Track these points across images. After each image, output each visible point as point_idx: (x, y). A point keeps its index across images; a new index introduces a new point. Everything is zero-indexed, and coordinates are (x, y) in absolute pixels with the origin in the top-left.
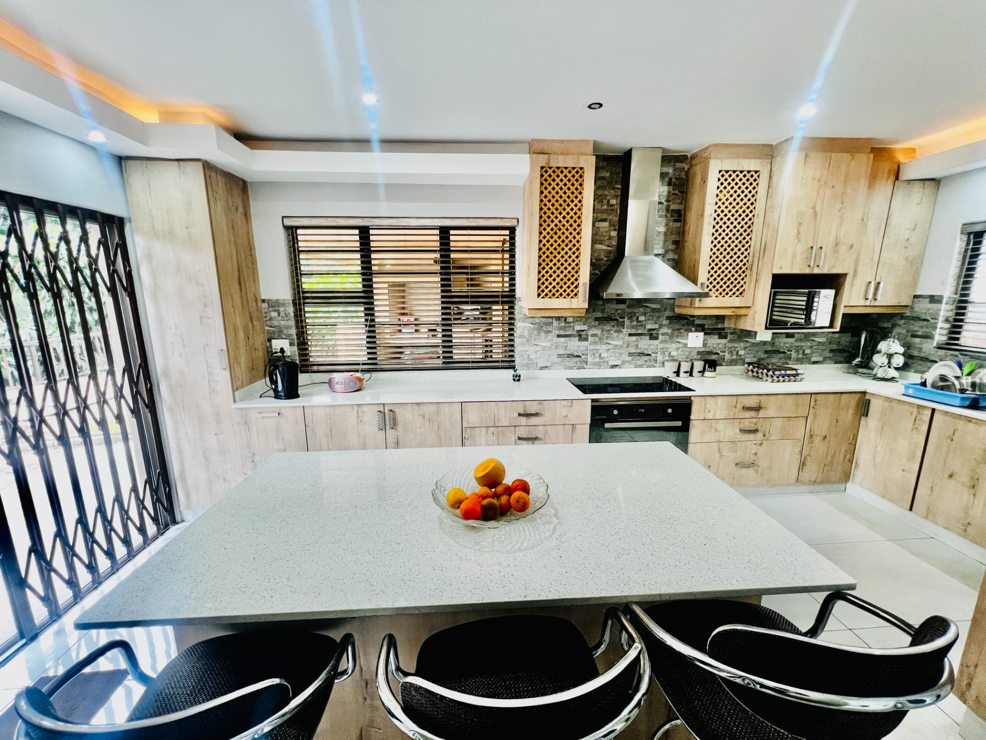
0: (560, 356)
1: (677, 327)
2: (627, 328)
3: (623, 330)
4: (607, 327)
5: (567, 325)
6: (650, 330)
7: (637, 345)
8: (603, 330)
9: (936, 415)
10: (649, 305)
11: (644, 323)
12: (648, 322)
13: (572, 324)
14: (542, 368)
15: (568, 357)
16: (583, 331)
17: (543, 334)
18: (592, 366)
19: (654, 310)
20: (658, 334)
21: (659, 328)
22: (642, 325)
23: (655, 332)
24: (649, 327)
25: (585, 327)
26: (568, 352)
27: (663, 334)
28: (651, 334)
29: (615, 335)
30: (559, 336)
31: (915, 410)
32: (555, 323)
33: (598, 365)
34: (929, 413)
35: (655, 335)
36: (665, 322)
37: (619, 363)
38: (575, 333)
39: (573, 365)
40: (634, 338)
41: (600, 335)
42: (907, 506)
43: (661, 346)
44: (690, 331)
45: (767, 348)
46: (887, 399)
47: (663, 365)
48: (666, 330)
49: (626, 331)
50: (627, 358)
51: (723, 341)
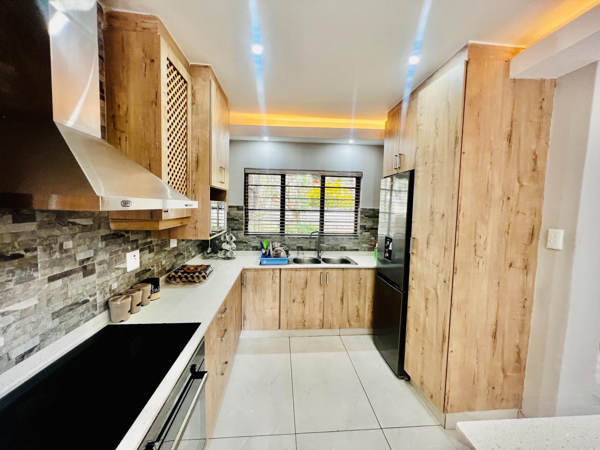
1: (115, 248)
2: (44, 268)
3: (35, 275)
6: (83, 261)
7: (66, 293)
9: (282, 272)
10: (78, 221)
11: (73, 252)
12: (79, 249)
19: (84, 228)
20: (94, 265)
21: (95, 255)
22: (70, 257)
23: (90, 262)
24: (81, 256)
27: (100, 263)
28: (85, 267)
31: (271, 272)
34: (278, 272)
35: (89, 268)
36: (101, 245)
40: (59, 283)
42: (277, 328)
43: (99, 281)
44: (127, 251)
45: (176, 253)
46: (256, 270)
47: (107, 306)
48: (103, 256)
49: (41, 275)
50: (51, 324)
51: (152, 255)
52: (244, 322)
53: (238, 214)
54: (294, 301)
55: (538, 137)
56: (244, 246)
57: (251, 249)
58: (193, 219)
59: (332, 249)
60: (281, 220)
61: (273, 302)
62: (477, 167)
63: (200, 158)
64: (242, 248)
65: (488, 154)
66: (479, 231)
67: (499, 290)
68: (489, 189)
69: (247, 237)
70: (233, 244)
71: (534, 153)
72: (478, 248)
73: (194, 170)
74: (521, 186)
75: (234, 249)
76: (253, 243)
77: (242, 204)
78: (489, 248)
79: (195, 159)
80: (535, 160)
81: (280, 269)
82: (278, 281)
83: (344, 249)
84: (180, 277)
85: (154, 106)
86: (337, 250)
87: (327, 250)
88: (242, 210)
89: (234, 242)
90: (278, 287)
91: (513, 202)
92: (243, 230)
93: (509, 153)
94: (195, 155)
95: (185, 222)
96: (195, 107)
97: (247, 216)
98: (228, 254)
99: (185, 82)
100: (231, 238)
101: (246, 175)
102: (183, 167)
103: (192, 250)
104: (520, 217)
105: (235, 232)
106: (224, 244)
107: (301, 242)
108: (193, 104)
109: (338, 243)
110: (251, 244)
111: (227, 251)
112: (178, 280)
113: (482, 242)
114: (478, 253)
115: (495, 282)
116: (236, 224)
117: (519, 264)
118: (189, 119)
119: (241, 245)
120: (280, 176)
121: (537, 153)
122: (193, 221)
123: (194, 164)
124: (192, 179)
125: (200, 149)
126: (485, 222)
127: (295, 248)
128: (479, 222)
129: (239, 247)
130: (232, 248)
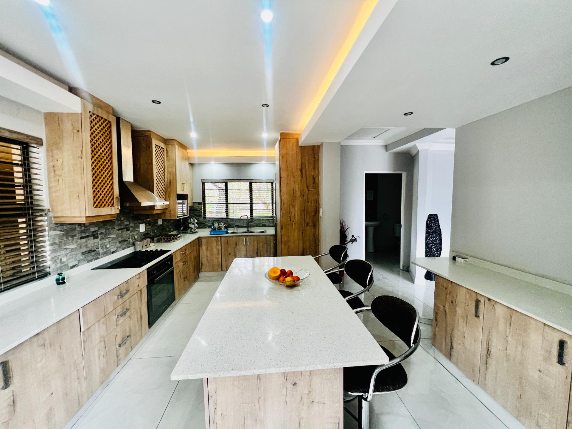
0: (83, 254)
1: (135, 222)
2: (117, 226)
4: (108, 227)
5: (86, 228)
6: (126, 225)
7: (122, 236)
8: (106, 230)
9: (222, 238)
11: (123, 221)
12: (125, 220)
13: (89, 228)
14: (72, 267)
15: (89, 253)
16: (95, 231)
17: (70, 239)
18: (102, 256)
19: (127, 213)
20: (129, 227)
21: (129, 223)
22: (123, 223)
24: (126, 223)
25: (96, 229)
26: (88, 249)
27: (131, 227)
28: (127, 228)
29: (112, 231)
30: (81, 238)
31: (216, 238)
32: (78, 229)
33: (106, 254)
34: (220, 238)
36: (132, 220)
37: (115, 249)
38: (91, 234)
39: (92, 258)
40: (120, 232)
41: (104, 233)
42: (220, 270)
43: (131, 234)
44: (140, 223)
45: (162, 228)
46: (207, 237)
47: (134, 244)
48: (132, 224)
49: (116, 228)
50: (119, 245)
51: (150, 227)
52: (202, 267)
53: (199, 207)
54: (229, 254)
55: (314, 169)
56: (203, 226)
57: (207, 227)
58: (169, 209)
59: (257, 226)
60: (226, 209)
61: (218, 255)
62: (288, 183)
63: (171, 181)
64: (202, 227)
65: (292, 178)
66: (291, 210)
67: (303, 236)
68: (294, 193)
69: (205, 220)
70: (196, 224)
71: (313, 176)
72: (291, 217)
73: (169, 186)
74: (309, 190)
75: (196, 227)
76: (209, 223)
77: (201, 200)
78: (296, 217)
79: (169, 181)
80: (314, 179)
81: (221, 237)
82: (220, 243)
83: (264, 226)
84: (164, 239)
85: (150, 165)
86: (260, 227)
87: (254, 226)
88: (201, 204)
89: (196, 223)
90: (220, 246)
91: (305, 197)
92: (202, 216)
93: (302, 177)
94: (169, 180)
95: (165, 211)
96: (168, 158)
97: (204, 208)
98: (193, 230)
99: (163, 148)
100: (194, 221)
101: (203, 184)
102: (163, 186)
103: (171, 227)
104: (309, 204)
105: (197, 217)
106: (190, 224)
107: (238, 222)
108: (167, 156)
109: (260, 222)
110: (207, 224)
111: (192, 228)
112: (163, 240)
113: (293, 215)
114: (292, 219)
115: (301, 232)
116: (198, 213)
117: (311, 224)
118: (166, 164)
119: (201, 225)
120: (224, 183)
121: (314, 176)
122: (169, 210)
123: (169, 184)
124: (168, 191)
125: (171, 177)
126: (294, 206)
127: (235, 226)
128: (291, 206)
129: (200, 227)
130: (195, 227)
